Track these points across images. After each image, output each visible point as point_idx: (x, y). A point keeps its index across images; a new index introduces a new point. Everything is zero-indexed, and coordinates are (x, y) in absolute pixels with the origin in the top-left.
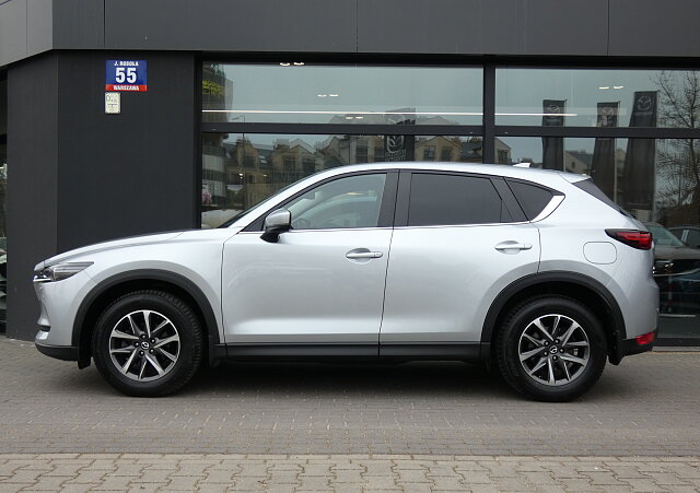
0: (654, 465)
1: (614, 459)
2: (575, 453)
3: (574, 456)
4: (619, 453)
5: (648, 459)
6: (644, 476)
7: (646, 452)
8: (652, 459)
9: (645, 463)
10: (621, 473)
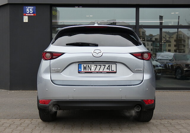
0: (182, 122)
1: (171, 120)
2: (161, 118)
3: (160, 119)
4: (173, 119)
5: (181, 120)
6: (179, 124)
7: (181, 118)
8: (182, 120)
9: (180, 121)
10: (173, 124)
